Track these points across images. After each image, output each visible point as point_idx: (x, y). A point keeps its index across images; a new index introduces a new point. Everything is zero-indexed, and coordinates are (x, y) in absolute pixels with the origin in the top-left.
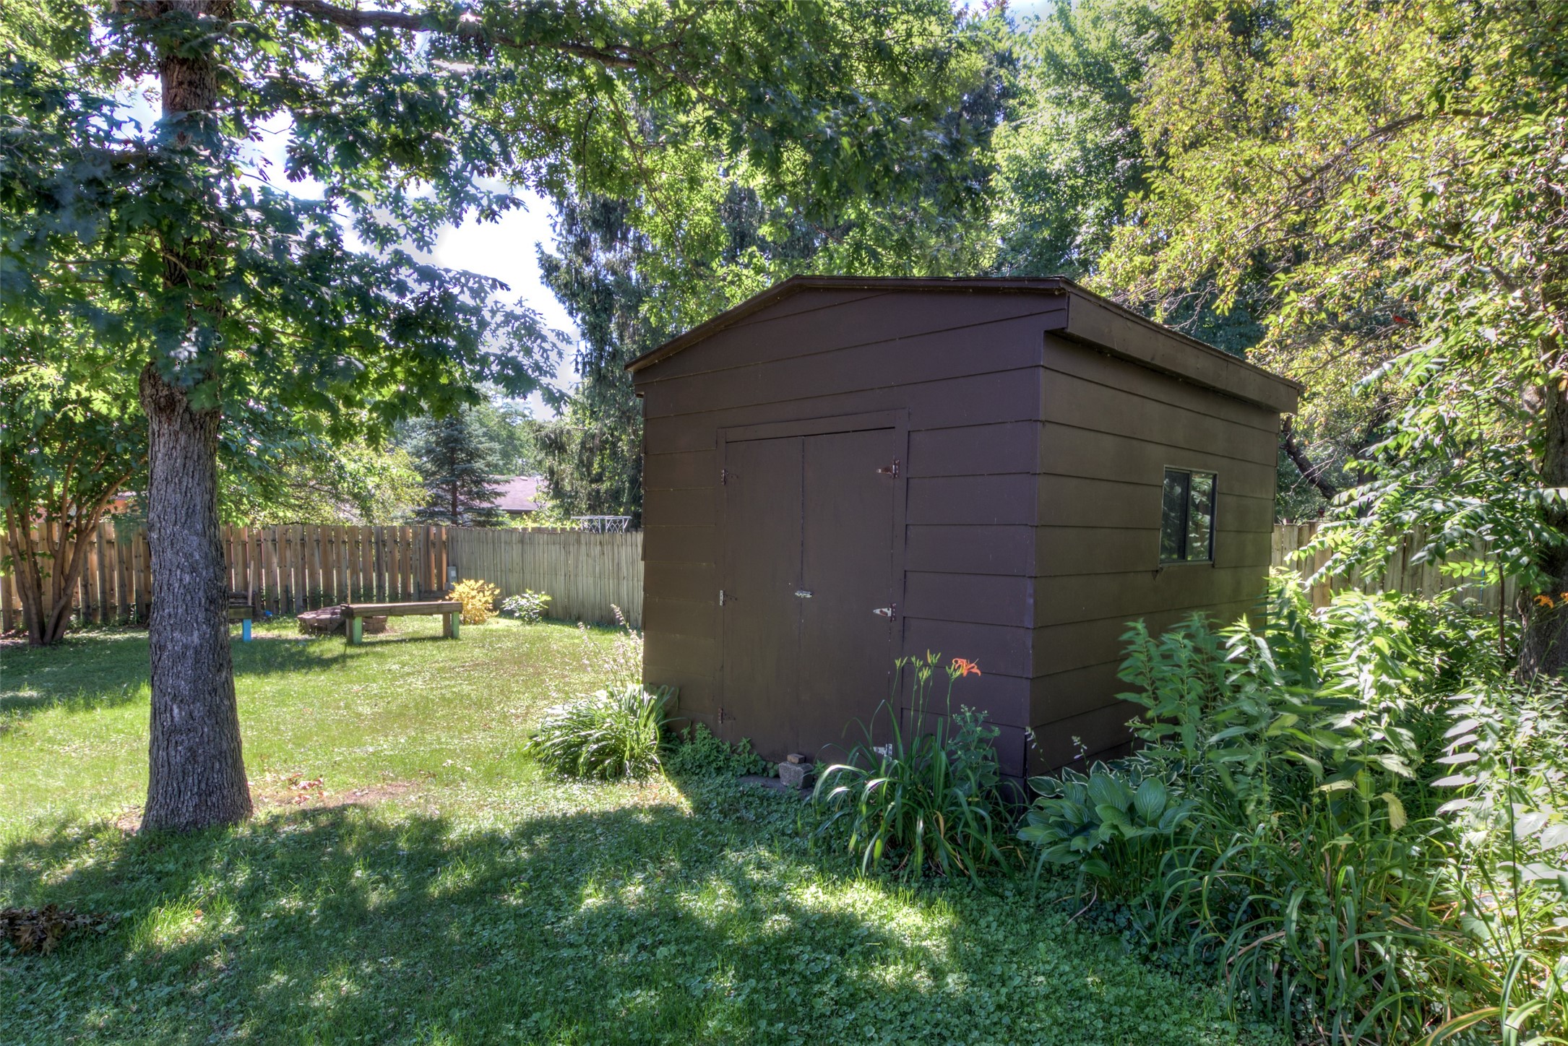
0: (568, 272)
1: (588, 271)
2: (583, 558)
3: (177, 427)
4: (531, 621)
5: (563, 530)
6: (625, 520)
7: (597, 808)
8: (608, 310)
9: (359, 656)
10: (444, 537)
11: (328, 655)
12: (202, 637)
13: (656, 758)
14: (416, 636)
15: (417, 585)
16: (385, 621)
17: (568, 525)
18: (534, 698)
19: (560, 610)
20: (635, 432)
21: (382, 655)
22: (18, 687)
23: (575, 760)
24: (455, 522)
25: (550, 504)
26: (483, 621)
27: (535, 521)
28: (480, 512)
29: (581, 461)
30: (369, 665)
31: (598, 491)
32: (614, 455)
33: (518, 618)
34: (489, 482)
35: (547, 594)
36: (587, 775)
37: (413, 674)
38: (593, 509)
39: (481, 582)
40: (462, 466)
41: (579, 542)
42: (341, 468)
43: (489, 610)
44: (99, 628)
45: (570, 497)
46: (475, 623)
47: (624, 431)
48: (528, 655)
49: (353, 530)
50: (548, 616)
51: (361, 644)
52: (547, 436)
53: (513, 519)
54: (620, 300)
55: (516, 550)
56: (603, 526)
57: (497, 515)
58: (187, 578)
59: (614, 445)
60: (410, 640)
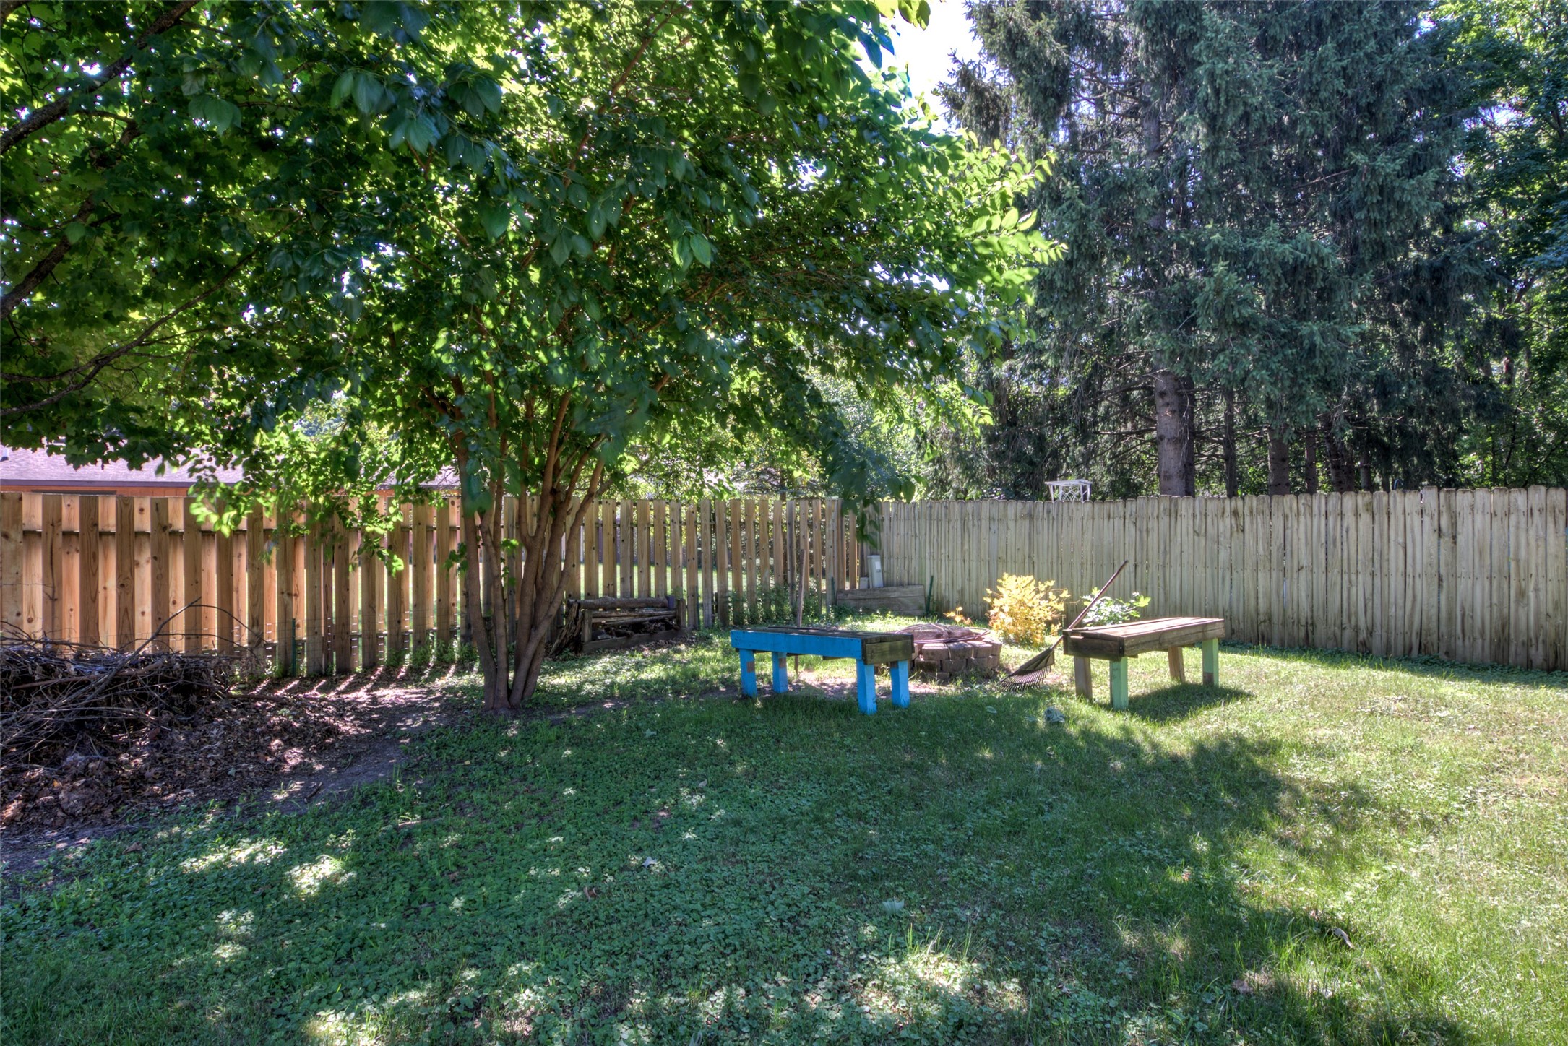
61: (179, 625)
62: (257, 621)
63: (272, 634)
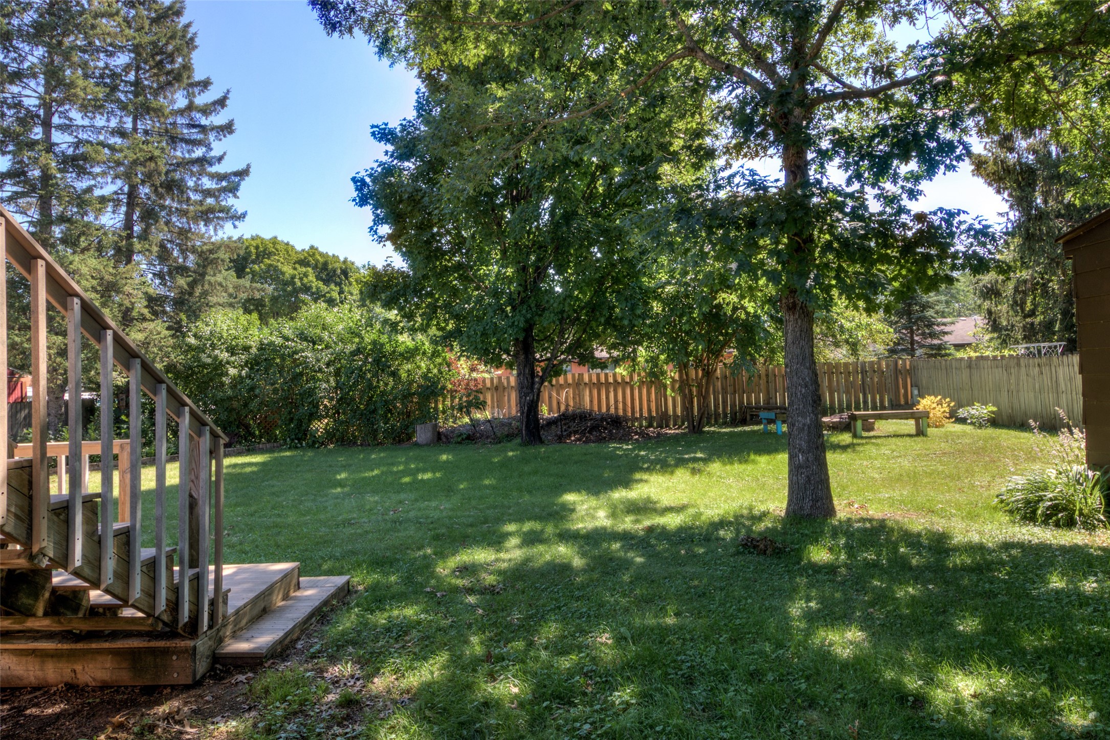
0: (995, 163)
1: (1012, 158)
2: (1023, 377)
3: (797, 316)
4: (980, 426)
5: (1003, 357)
6: (1060, 345)
7: (1054, 542)
8: (1032, 185)
9: (863, 444)
10: (908, 367)
11: (843, 443)
12: (811, 420)
13: (1102, 517)
14: (897, 433)
15: (890, 401)
16: (874, 423)
17: (1006, 353)
18: (993, 477)
19: (1005, 418)
20: (1064, 274)
21: (877, 445)
22: (695, 453)
23: (1034, 512)
24: (913, 356)
25: (987, 337)
26: (943, 426)
27: (975, 352)
28: (932, 347)
29: (1015, 302)
30: (870, 450)
31: (1032, 324)
32: (1045, 293)
33: (970, 424)
34: (938, 325)
35: (993, 405)
36: (1045, 523)
37: (900, 456)
38: (1027, 339)
39: (939, 397)
40: (917, 315)
41: (1018, 365)
42: (842, 327)
43: (947, 418)
44: (714, 425)
45: (1007, 330)
46: (937, 427)
47: (1054, 274)
48: (984, 449)
49: (846, 365)
50: (995, 422)
51: (862, 438)
52: (984, 286)
53: (958, 350)
54: (1042, 173)
55: (965, 373)
56: (1039, 352)
57: (945, 349)
58: (803, 390)
59: (1044, 286)
60: (894, 436)
61: (621, 406)
62: (641, 410)
63: (645, 414)
